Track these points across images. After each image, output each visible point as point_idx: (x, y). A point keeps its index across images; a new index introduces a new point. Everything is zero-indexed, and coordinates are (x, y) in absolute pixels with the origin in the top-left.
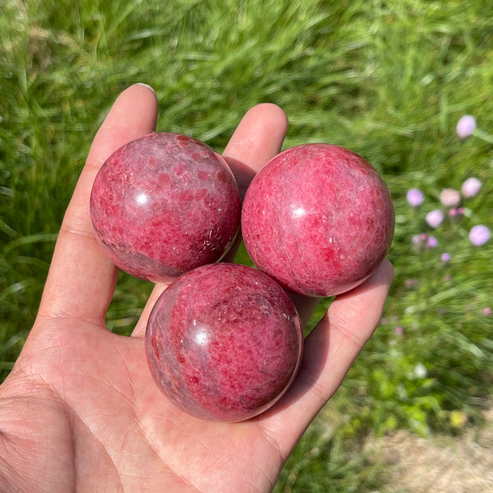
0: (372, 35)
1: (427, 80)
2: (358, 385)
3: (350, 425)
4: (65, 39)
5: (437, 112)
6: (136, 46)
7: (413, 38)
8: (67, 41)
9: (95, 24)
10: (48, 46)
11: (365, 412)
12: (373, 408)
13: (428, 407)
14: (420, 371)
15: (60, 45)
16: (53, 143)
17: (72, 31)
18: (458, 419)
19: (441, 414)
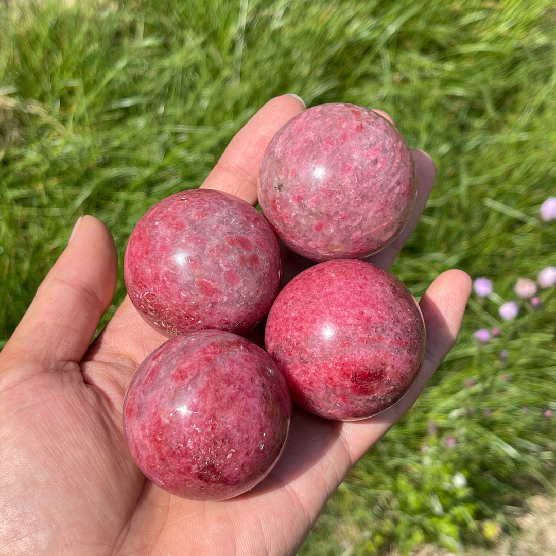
0: (380, 100)
1: (444, 148)
2: (379, 495)
3: (370, 542)
4: (35, 108)
5: (457, 184)
6: (118, 115)
7: (428, 103)
8: (37, 110)
9: (71, 92)
10: (15, 116)
11: (387, 526)
12: (396, 521)
13: (459, 519)
14: (459, 481)
15: (30, 115)
16: (25, 226)
17: (42, 99)
18: (491, 530)
19: (473, 525)
